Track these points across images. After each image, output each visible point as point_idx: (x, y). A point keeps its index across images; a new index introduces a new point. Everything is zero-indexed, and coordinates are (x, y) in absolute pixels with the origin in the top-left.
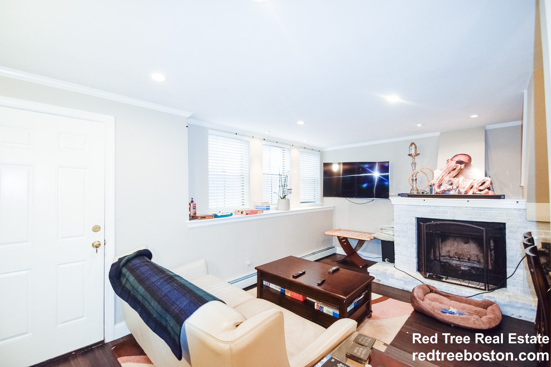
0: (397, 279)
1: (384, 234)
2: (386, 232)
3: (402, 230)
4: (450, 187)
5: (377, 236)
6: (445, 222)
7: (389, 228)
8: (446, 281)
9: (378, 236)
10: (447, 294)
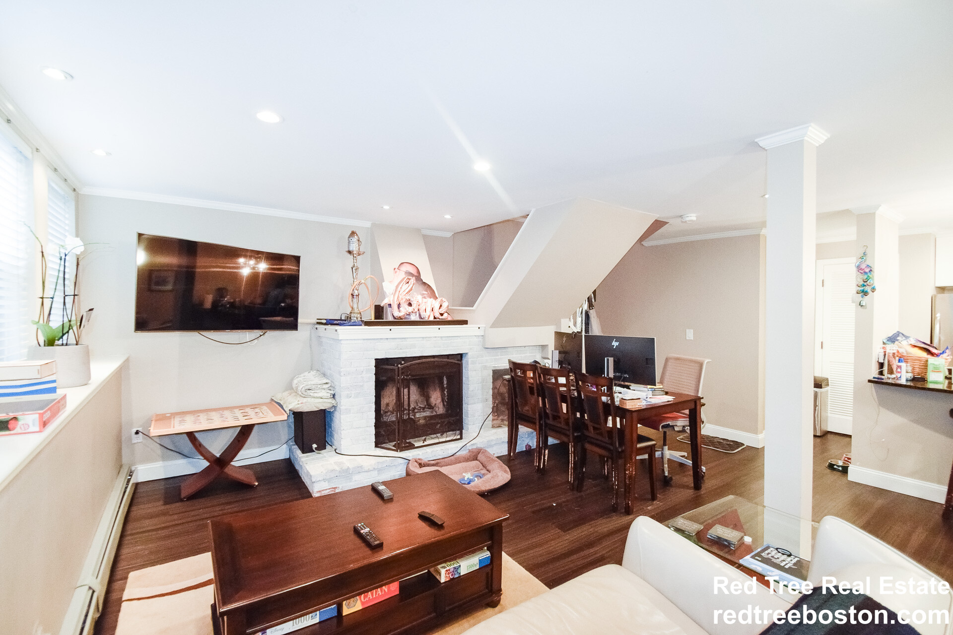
0: (368, 471)
1: (313, 399)
2: (316, 395)
3: (355, 384)
4: (410, 309)
5: (298, 406)
6: (424, 360)
7: (319, 386)
8: (424, 444)
9: (302, 405)
10: (436, 461)
